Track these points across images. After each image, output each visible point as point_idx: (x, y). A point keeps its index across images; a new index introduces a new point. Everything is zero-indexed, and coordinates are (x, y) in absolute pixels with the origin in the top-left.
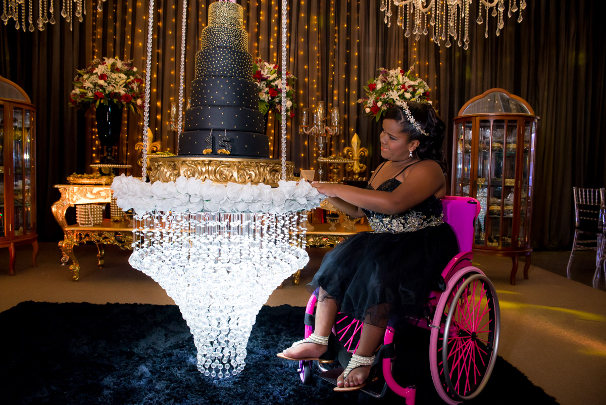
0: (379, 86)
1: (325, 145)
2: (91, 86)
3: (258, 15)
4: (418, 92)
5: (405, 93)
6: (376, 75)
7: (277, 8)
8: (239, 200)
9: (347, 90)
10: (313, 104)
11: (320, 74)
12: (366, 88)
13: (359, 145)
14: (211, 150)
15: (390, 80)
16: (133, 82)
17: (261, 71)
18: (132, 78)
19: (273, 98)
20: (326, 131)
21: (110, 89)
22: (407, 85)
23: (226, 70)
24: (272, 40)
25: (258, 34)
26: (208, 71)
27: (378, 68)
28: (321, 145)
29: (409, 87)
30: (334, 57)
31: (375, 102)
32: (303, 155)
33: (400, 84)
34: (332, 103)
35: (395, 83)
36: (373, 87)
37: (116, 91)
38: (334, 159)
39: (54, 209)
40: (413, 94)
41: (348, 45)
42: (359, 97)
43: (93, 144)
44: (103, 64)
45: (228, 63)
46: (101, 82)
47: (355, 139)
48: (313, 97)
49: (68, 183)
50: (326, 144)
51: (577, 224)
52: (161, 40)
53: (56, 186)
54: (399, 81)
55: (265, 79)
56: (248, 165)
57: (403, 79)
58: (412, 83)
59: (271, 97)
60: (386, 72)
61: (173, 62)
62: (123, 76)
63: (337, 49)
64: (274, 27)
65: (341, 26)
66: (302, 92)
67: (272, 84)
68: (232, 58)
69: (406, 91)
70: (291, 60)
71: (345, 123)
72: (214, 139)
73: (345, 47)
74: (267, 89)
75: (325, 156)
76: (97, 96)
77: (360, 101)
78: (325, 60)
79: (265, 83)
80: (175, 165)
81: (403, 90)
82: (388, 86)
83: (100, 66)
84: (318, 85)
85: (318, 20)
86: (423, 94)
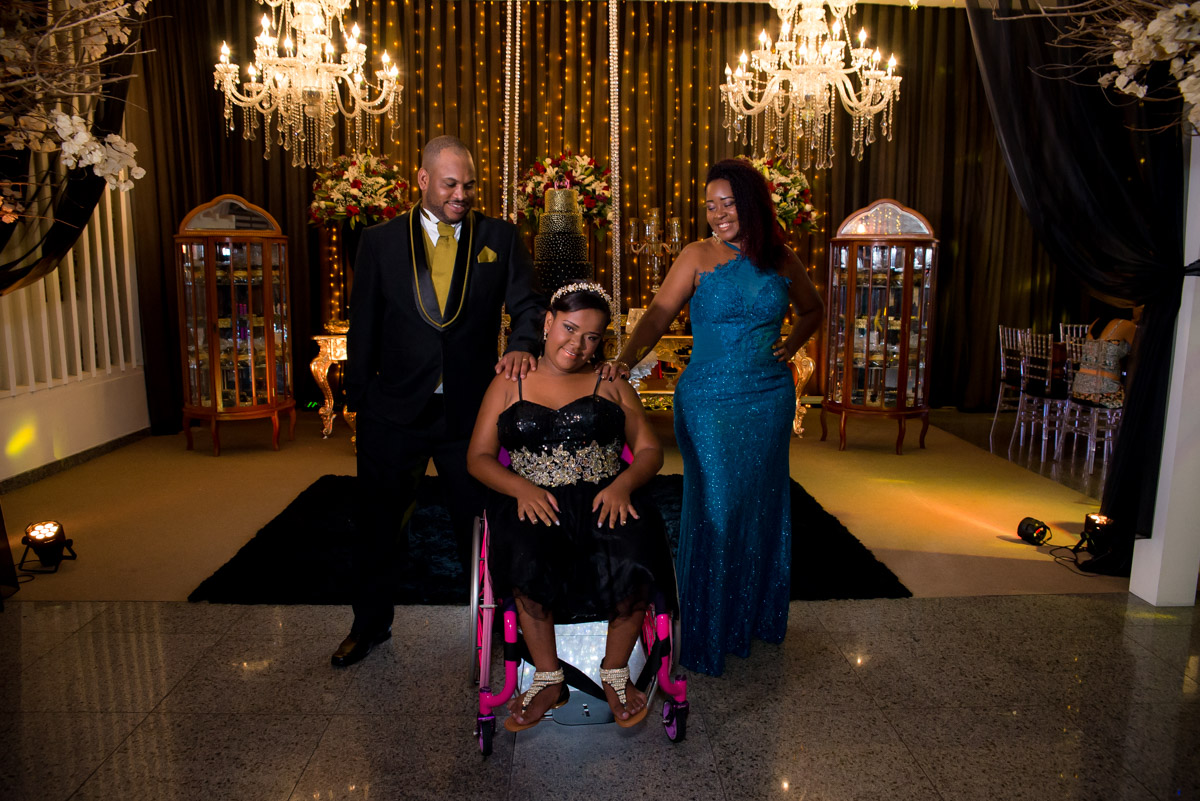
2: (341, 197)
3: (562, 74)
4: (790, 193)
7: (589, 63)
9: (693, 181)
10: (644, 203)
11: (653, 159)
16: (396, 188)
17: (571, 171)
18: (393, 182)
19: (589, 209)
20: (664, 249)
21: (366, 201)
22: (775, 182)
24: (582, 111)
25: (562, 103)
28: (656, 269)
29: (779, 185)
30: (674, 133)
32: (630, 278)
34: (672, 201)
37: (376, 204)
39: (313, 367)
40: (784, 195)
41: (695, 115)
43: (331, 270)
44: (354, 163)
46: (355, 191)
48: (644, 193)
49: (328, 334)
51: (1003, 375)
53: (315, 338)
55: (579, 183)
57: (771, 173)
58: (783, 179)
59: (587, 208)
62: (382, 181)
63: (678, 121)
64: (586, 91)
65: (684, 88)
66: (627, 186)
67: (588, 188)
71: (691, 231)
73: (690, 118)
74: (580, 198)
76: (350, 211)
78: (661, 139)
83: (350, 168)
84: (651, 176)
85: (650, 78)
86: (798, 195)
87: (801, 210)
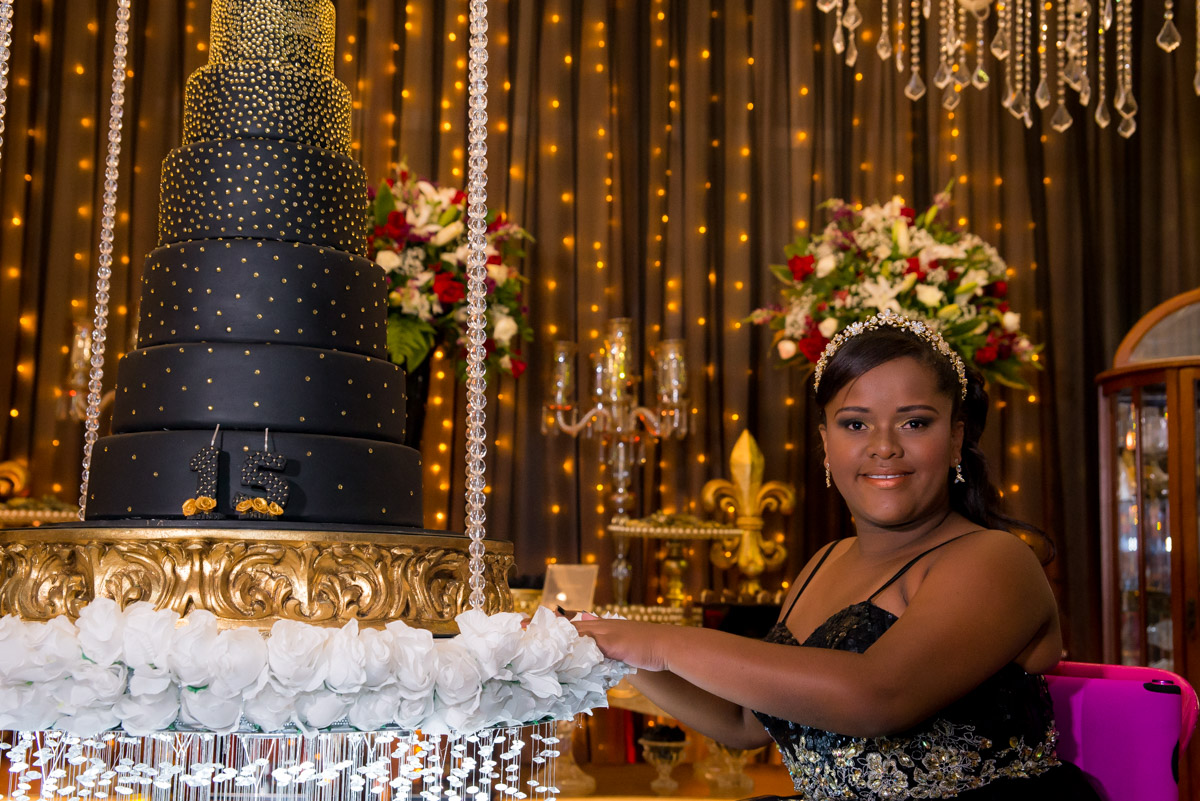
0: (826, 264)
1: (638, 475)
3: (399, 17)
4: (965, 284)
5: (920, 288)
6: (817, 223)
8: (316, 683)
9: (712, 277)
10: (591, 326)
11: (616, 223)
12: (779, 271)
13: (759, 471)
14: (213, 503)
15: (863, 241)
17: (404, 213)
19: (446, 307)
20: (641, 426)
22: (924, 259)
23: (271, 218)
24: (446, 104)
25: (398, 83)
26: (207, 221)
27: (824, 199)
28: (622, 474)
29: (935, 264)
30: (666, 162)
31: (814, 321)
32: (556, 509)
33: (900, 257)
34: (662, 321)
35: (883, 252)
36: (803, 269)
38: (670, 522)
40: (949, 289)
41: (716, 122)
42: (756, 302)
45: (280, 195)
47: (744, 453)
48: (592, 301)
50: (642, 468)
52: (45, 96)
54: (895, 247)
55: (421, 242)
56: (348, 555)
57: (911, 238)
58: (944, 252)
59: (442, 304)
60: (849, 214)
61: (85, 173)
63: (676, 135)
64: (455, 60)
65: (690, 55)
66: (552, 285)
67: (446, 257)
68: (293, 178)
69: (922, 279)
70: (516, 172)
71: (709, 395)
72: (223, 460)
73: (703, 129)
74: (425, 277)
75: (636, 512)
77: (759, 316)
78: (635, 175)
79: (420, 252)
80: (73, 556)
81: (911, 278)
82: (858, 263)
84: (609, 260)
85: (611, 34)
86: (986, 289)
87: (996, 325)
